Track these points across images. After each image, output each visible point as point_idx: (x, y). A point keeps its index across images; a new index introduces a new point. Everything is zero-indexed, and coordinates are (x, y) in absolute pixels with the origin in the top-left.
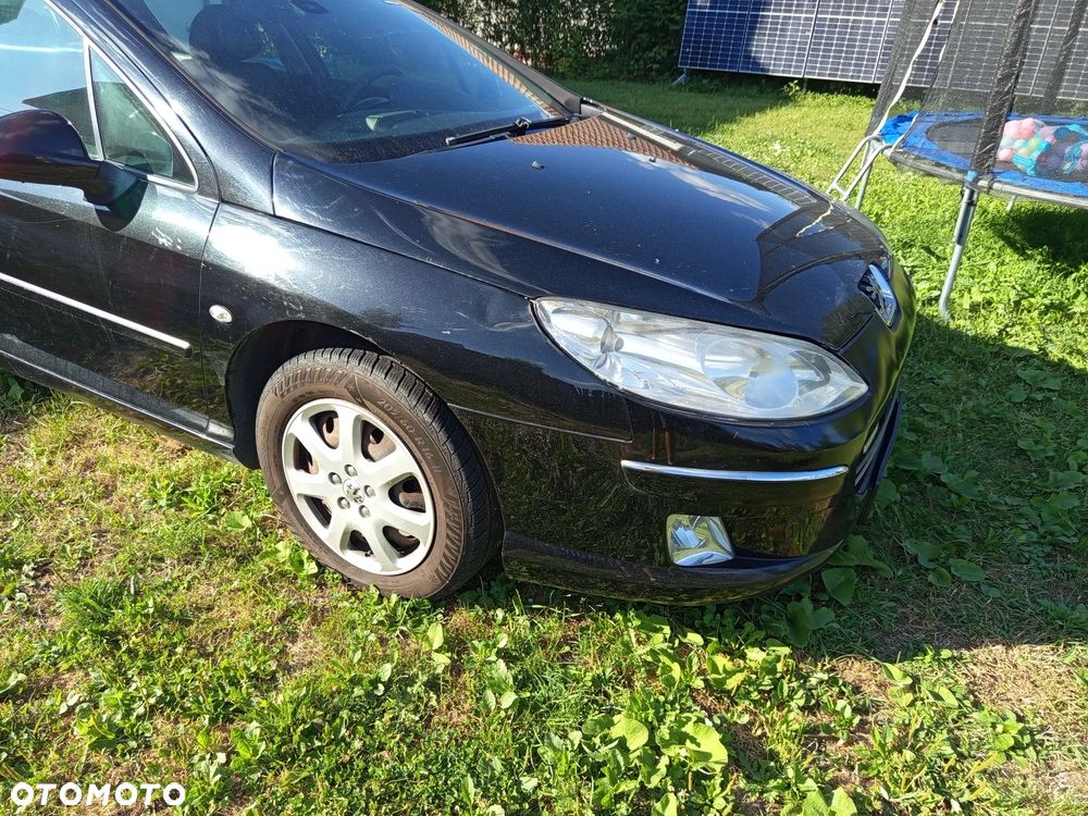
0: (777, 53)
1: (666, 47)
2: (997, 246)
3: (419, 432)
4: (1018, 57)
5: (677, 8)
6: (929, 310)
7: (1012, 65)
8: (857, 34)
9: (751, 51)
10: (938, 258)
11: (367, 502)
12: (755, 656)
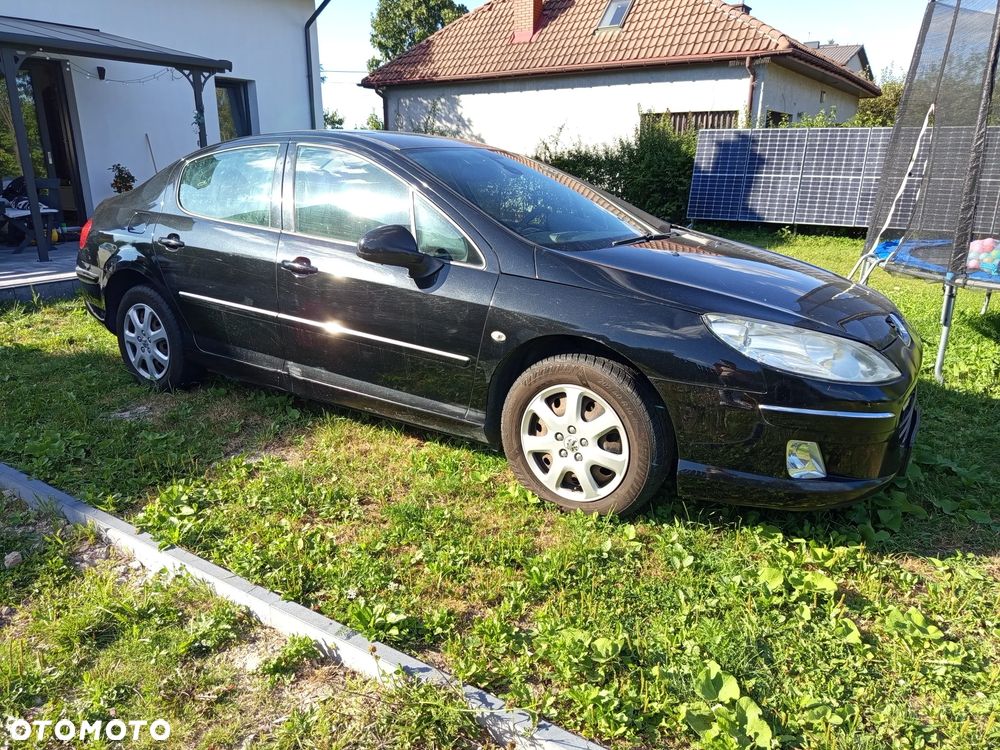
0: (770, 205)
1: (676, 203)
2: (976, 337)
3: (625, 398)
4: (974, 194)
5: (684, 174)
6: (926, 377)
7: (971, 199)
8: (837, 189)
9: (748, 205)
10: (929, 344)
11: (581, 449)
12: (841, 551)
